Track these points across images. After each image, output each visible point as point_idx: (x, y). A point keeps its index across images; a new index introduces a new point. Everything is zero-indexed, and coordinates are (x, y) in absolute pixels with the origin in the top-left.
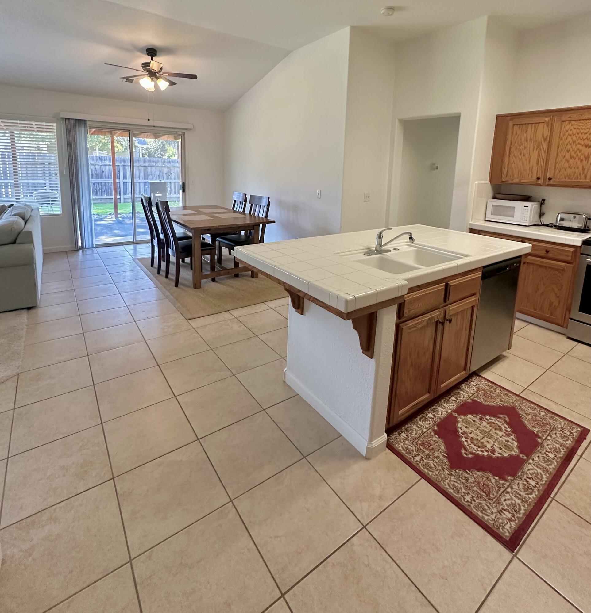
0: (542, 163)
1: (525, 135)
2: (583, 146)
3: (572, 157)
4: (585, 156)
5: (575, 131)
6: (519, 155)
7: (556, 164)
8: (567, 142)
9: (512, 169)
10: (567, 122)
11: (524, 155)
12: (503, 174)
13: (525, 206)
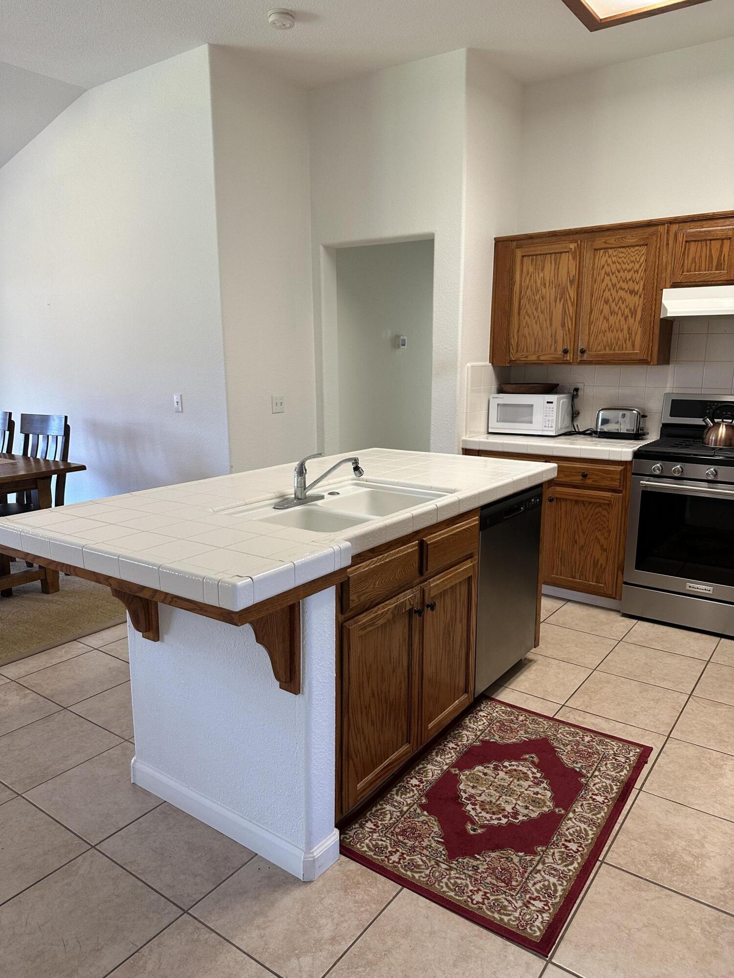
0: (569, 324)
1: (541, 275)
2: (626, 292)
3: (612, 313)
4: (630, 310)
5: (614, 267)
6: (535, 312)
7: (590, 324)
8: (604, 285)
9: (525, 337)
10: (602, 251)
11: (542, 312)
12: (511, 347)
13: (548, 402)
